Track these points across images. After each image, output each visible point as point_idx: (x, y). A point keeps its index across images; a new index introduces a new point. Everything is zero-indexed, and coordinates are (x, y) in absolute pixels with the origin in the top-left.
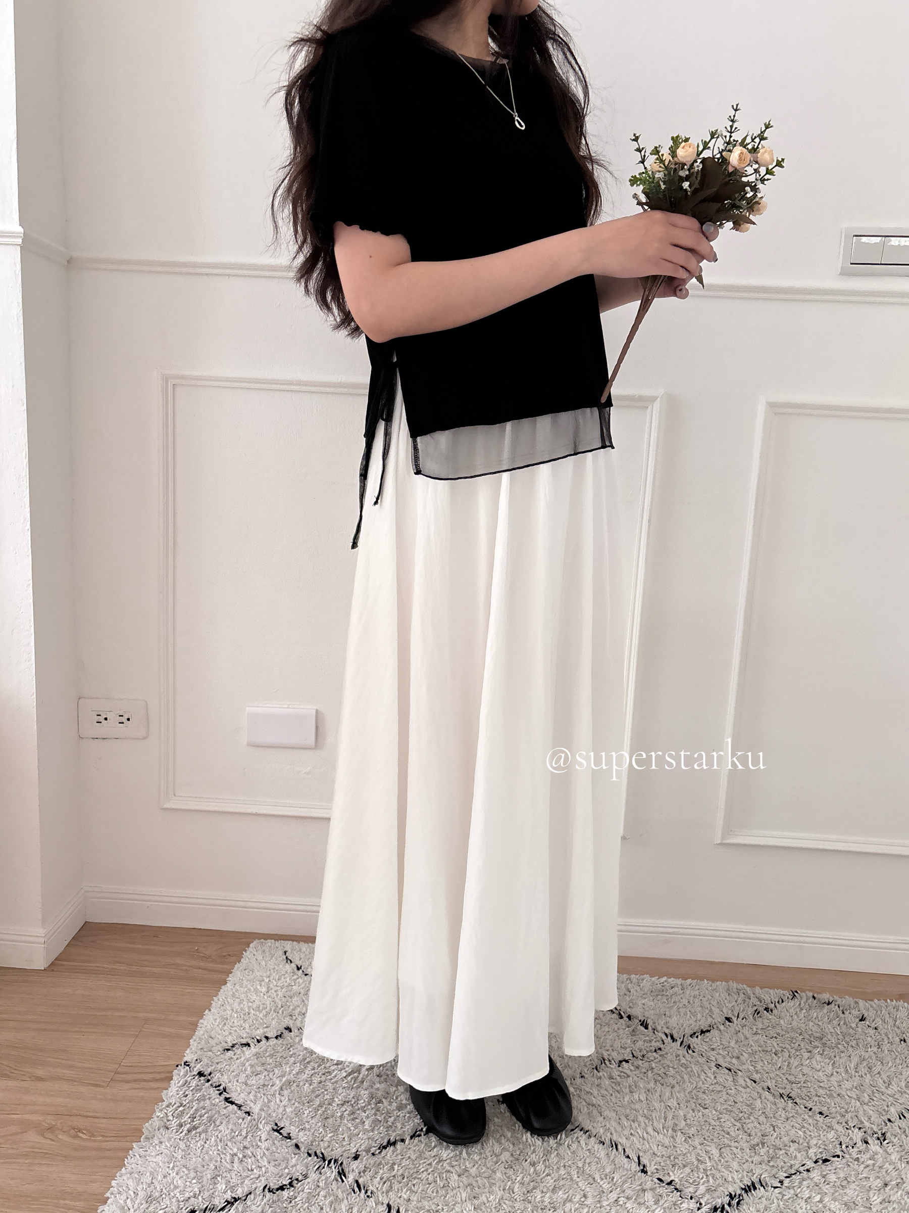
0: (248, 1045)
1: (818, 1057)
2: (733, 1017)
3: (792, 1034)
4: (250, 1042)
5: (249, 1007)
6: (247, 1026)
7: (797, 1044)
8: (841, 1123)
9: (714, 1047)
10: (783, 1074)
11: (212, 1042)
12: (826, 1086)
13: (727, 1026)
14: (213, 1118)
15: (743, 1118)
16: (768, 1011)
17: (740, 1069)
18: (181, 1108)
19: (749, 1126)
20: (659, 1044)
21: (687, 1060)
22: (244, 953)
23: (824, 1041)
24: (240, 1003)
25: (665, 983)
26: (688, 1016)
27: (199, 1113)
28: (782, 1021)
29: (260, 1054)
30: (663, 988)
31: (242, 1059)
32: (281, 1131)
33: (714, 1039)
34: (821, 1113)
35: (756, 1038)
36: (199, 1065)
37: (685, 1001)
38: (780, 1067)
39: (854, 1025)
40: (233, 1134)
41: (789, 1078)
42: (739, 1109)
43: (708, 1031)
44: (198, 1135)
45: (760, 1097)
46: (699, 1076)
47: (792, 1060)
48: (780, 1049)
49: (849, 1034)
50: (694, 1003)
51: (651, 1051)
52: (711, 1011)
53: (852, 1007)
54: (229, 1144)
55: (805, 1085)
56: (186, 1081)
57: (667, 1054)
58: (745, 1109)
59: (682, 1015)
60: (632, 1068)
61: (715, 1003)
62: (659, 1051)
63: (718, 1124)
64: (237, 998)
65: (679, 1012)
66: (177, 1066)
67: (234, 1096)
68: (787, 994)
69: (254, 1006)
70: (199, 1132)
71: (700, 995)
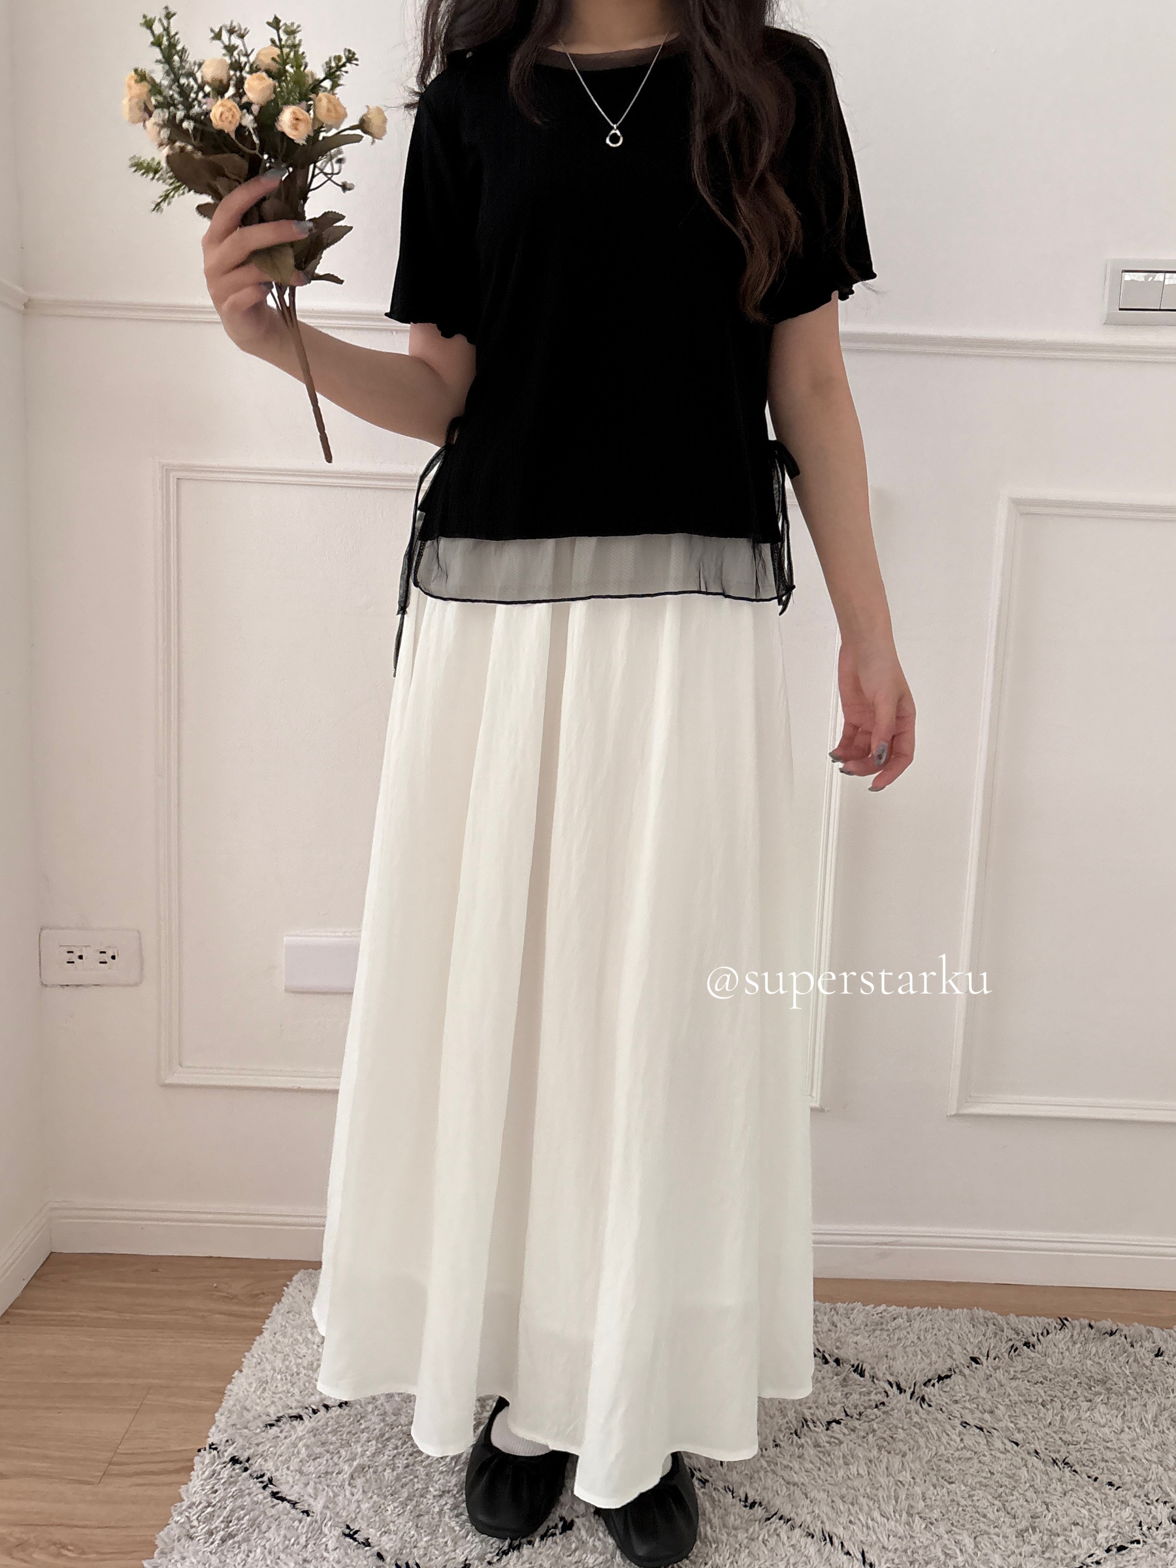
0: (300, 1417)
1: (1102, 1408)
2: (981, 1357)
3: (1064, 1378)
4: (302, 1413)
5: (298, 1365)
6: (296, 1391)
7: (1072, 1391)
8: (1139, 1497)
9: (957, 1398)
10: (1055, 1432)
11: (248, 1416)
12: (1116, 1447)
13: (974, 1370)
14: (257, 1522)
15: (1003, 1494)
16: (1028, 1347)
17: (996, 1426)
18: (209, 1509)
19: (1014, 1504)
20: (881, 1398)
21: (921, 1418)
22: (285, 1288)
23: (1108, 1385)
24: (284, 1360)
25: (884, 1314)
26: (919, 1357)
27: (236, 1515)
28: (1049, 1361)
29: (318, 1430)
30: (882, 1320)
31: (294, 1437)
32: (355, 1536)
33: (957, 1387)
34: (1110, 1484)
35: (1014, 1384)
36: (232, 1448)
37: (913, 1337)
38: (1050, 1423)
39: (1148, 1363)
40: (287, 1542)
41: (1064, 1437)
42: (998, 1482)
43: (948, 1377)
44: (237, 1545)
45: (1026, 1465)
46: (939, 1439)
47: (1066, 1413)
48: (1049, 1399)
49: (1143, 1375)
50: (926, 1339)
51: (870, 1407)
52: (950, 1349)
53: (1144, 1337)
54: (282, 1556)
55: (1086, 1446)
56: (214, 1472)
57: (893, 1410)
58: (1006, 1481)
59: (910, 1356)
60: (846, 1431)
61: (955, 1338)
62: (881, 1407)
63: (970, 1503)
64: (280, 1352)
65: (906, 1352)
66: (199, 1451)
67: (284, 1490)
68: (1054, 1323)
69: (305, 1364)
70: (239, 1542)
71: (933, 1329)
